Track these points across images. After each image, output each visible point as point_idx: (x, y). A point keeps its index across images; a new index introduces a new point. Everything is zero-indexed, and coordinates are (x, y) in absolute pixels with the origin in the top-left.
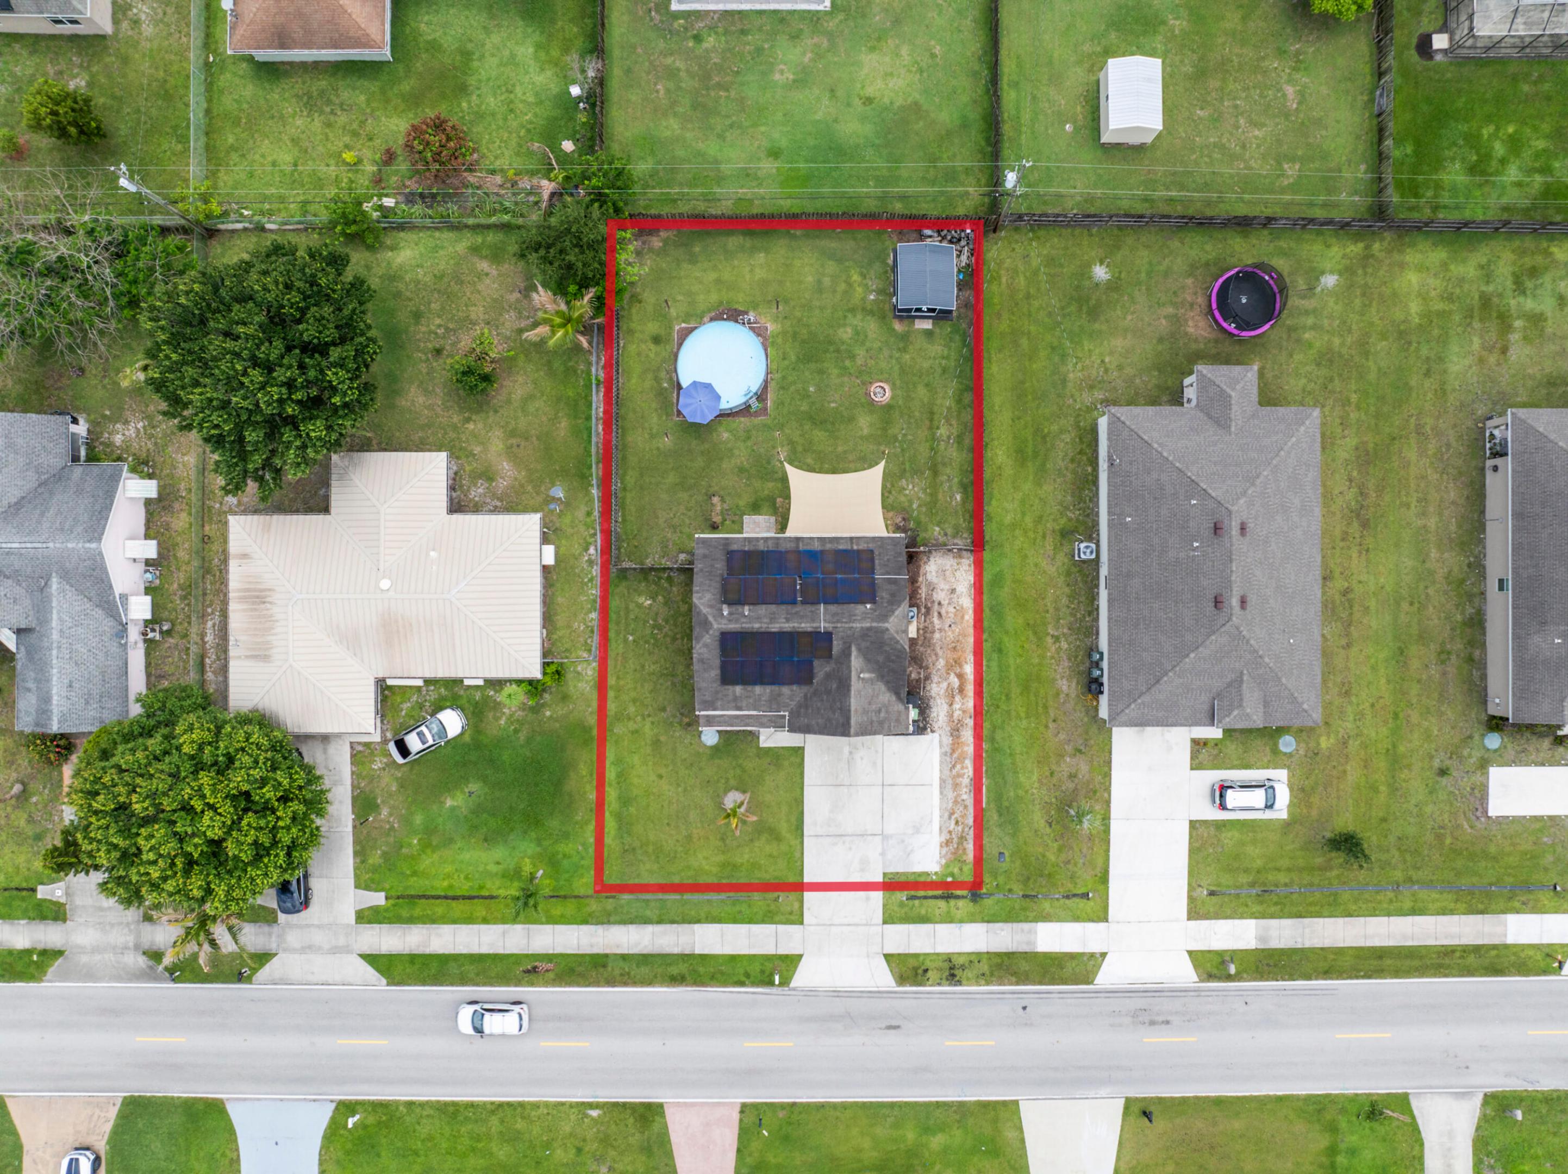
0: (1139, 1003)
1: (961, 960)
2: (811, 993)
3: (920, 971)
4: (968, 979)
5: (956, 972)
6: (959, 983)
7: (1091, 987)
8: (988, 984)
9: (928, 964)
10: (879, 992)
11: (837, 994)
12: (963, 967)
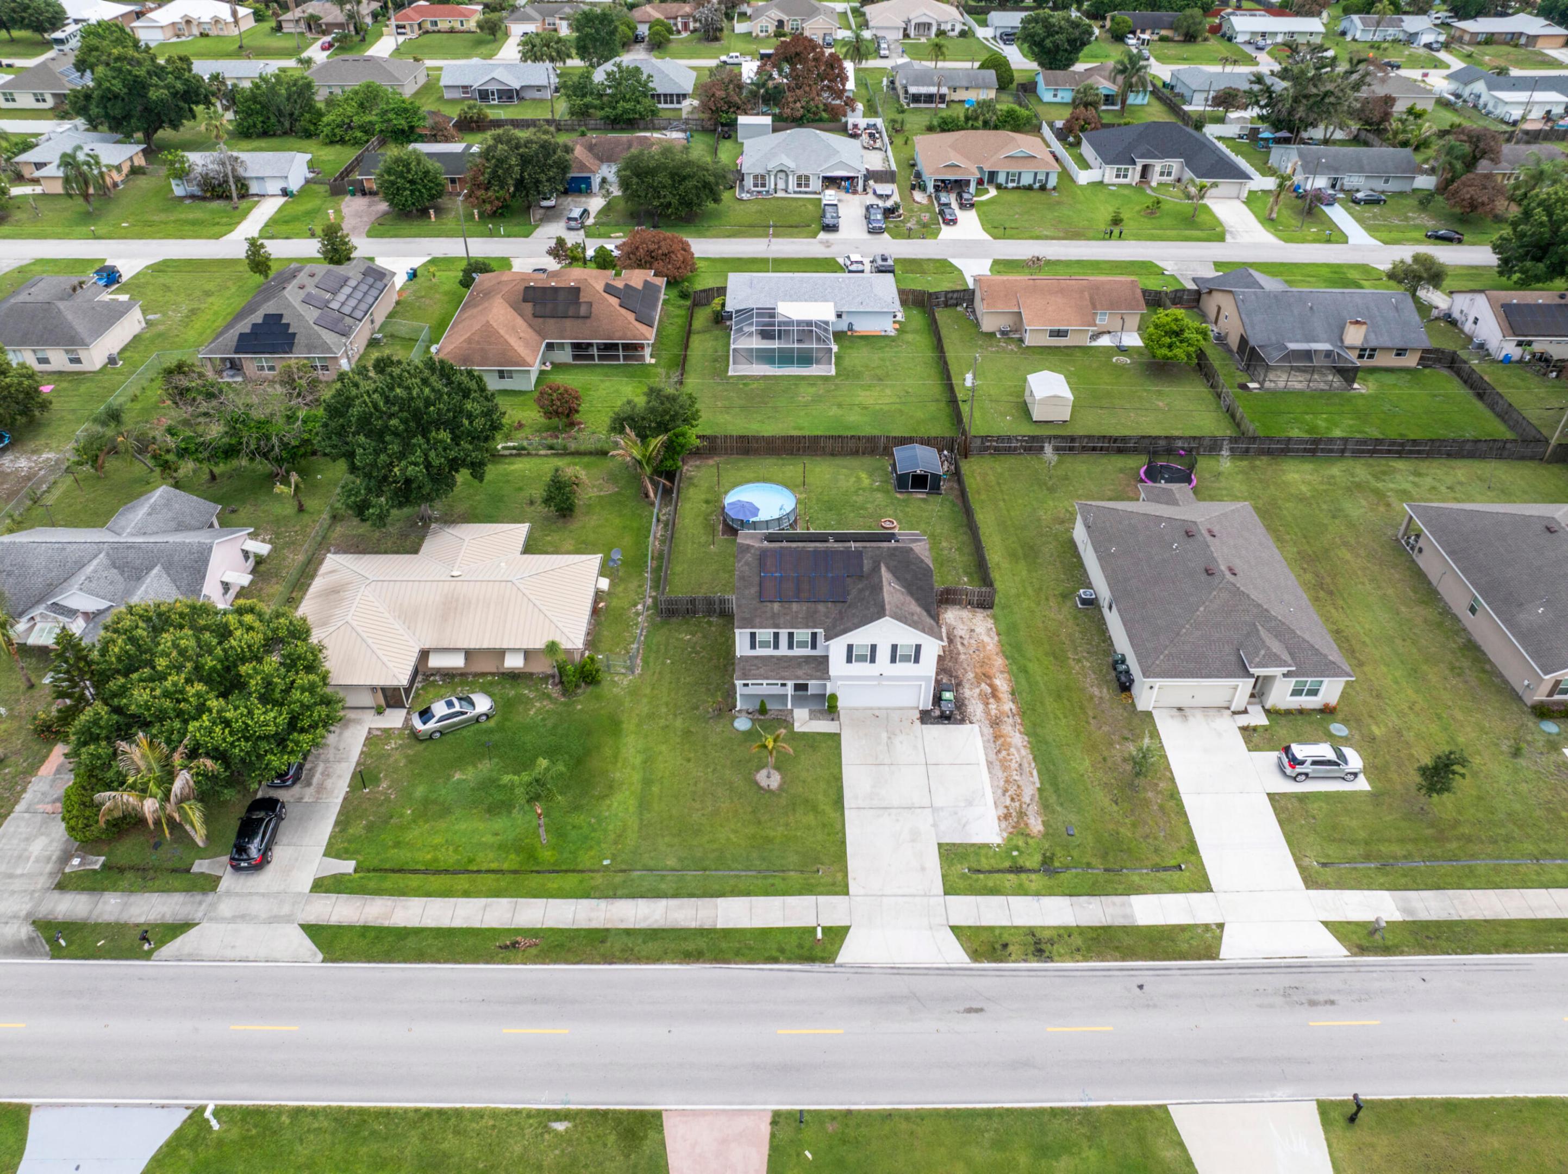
0: (1286, 980)
1: (1047, 934)
2: (863, 970)
3: (998, 946)
4: (1060, 955)
5: (1043, 946)
6: (1050, 959)
7: (1217, 962)
8: (1086, 959)
9: (1006, 938)
10: (950, 969)
11: (896, 970)
12: (1051, 942)
